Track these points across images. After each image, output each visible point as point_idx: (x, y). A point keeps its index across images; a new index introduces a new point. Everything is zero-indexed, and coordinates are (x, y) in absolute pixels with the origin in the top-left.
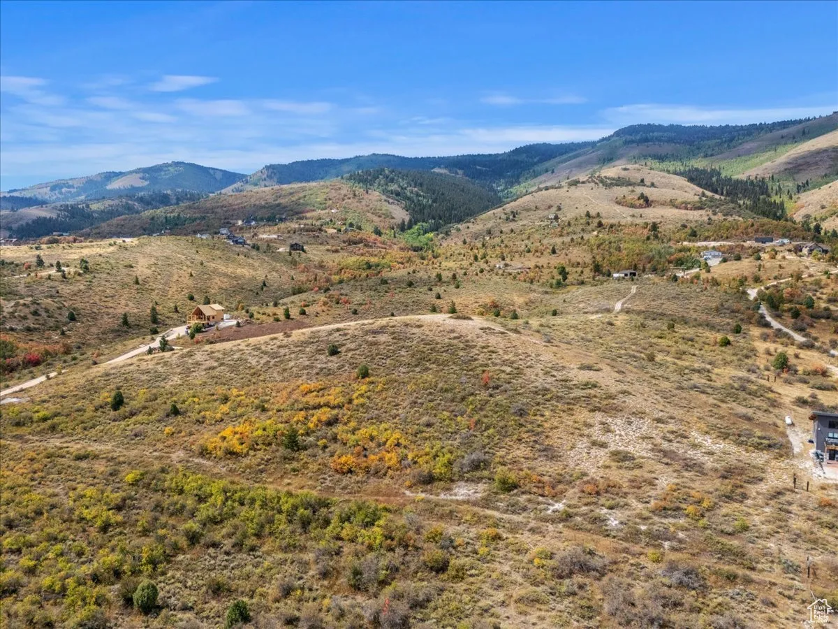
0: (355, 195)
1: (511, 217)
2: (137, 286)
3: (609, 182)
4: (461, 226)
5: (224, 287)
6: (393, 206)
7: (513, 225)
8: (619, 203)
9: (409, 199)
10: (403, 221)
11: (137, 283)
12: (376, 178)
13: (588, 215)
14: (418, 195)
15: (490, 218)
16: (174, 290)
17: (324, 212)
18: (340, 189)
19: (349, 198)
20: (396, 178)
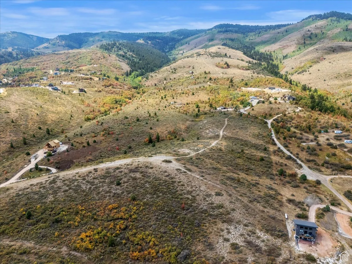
0: (104, 57)
1: (174, 71)
2: (13, 124)
3: (213, 55)
4: (152, 74)
5: (53, 119)
6: (122, 63)
7: (175, 76)
8: (217, 66)
9: (129, 59)
10: (127, 71)
11: (13, 122)
12: (112, 47)
13: (205, 73)
14: (132, 57)
15: (165, 71)
16: (31, 124)
17: (91, 66)
18: (97, 53)
19: (102, 59)
20: (122, 48)
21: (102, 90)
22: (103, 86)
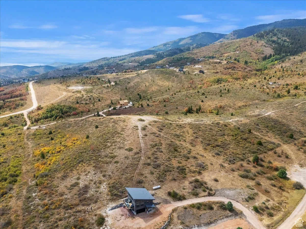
0: (251, 44)
2: (126, 90)
4: (292, 57)
5: (154, 90)
6: (267, 48)
9: (278, 43)
10: (266, 55)
12: (268, 34)
14: (285, 41)
16: (136, 91)
17: (234, 53)
19: (248, 46)
20: (278, 33)
21: (220, 71)
22: (224, 68)
